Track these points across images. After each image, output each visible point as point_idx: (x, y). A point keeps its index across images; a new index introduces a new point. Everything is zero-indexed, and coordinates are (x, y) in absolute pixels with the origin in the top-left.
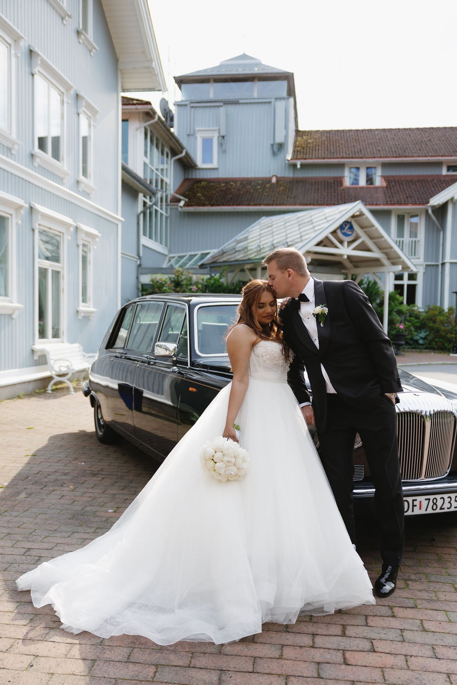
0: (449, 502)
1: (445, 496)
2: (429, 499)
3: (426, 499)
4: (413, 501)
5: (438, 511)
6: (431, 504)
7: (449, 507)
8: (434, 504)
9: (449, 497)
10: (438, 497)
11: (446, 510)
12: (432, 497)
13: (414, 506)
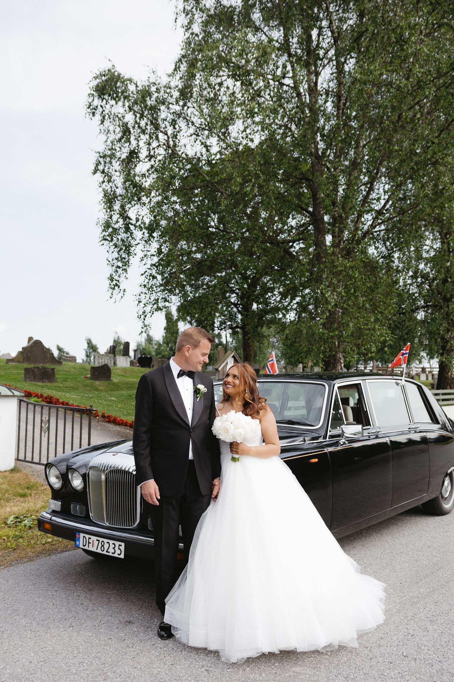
0: (114, 548)
1: (111, 542)
2: (99, 541)
3: (97, 540)
4: (89, 538)
5: (105, 553)
6: (100, 545)
7: (113, 552)
8: (103, 546)
9: (113, 544)
10: (106, 541)
11: (110, 554)
12: (101, 539)
13: (89, 543)
